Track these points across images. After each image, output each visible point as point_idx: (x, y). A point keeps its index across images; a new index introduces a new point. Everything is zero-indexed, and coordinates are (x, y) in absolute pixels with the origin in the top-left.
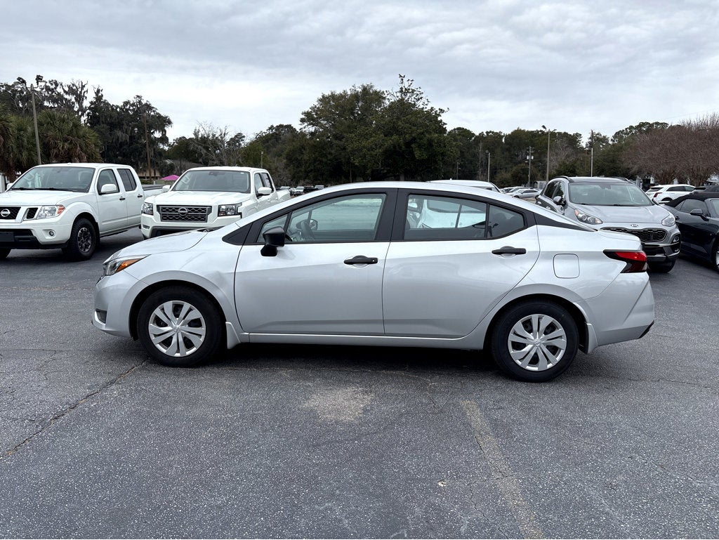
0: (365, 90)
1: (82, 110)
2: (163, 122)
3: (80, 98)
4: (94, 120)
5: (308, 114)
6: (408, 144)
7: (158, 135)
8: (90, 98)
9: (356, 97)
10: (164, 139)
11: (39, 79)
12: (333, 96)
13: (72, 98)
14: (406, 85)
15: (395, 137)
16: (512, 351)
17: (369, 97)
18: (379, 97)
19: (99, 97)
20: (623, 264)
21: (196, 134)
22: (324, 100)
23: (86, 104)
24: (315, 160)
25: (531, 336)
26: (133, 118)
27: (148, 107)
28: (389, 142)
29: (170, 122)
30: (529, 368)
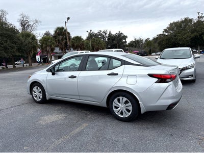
0: (186, 19)
1: (106, 37)
2: (125, 37)
3: (106, 34)
4: (109, 39)
5: (165, 30)
6: (201, 35)
7: (124, 41)
8: (108, 33)
9: (182, 22)
10: (126, 42)
11: (91, 31)
12: (174, 23)
13: (104, 34)
14: (200, 15)
15: (195, 33)
16: (114, 109)
17: (187, 21)
18: (191, 20)
19: (110, 33)
20: (157, 79)
21: (135, 39)
22: (171, 24)
23: (107, 35)
24: (167, 44)
25: (120, 104)
26: (118, 37)
27: (122, 33)
28: (193, 35)
29: (127, 37)
30: (120, 116)
